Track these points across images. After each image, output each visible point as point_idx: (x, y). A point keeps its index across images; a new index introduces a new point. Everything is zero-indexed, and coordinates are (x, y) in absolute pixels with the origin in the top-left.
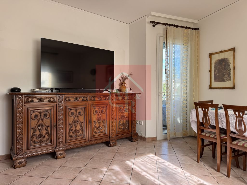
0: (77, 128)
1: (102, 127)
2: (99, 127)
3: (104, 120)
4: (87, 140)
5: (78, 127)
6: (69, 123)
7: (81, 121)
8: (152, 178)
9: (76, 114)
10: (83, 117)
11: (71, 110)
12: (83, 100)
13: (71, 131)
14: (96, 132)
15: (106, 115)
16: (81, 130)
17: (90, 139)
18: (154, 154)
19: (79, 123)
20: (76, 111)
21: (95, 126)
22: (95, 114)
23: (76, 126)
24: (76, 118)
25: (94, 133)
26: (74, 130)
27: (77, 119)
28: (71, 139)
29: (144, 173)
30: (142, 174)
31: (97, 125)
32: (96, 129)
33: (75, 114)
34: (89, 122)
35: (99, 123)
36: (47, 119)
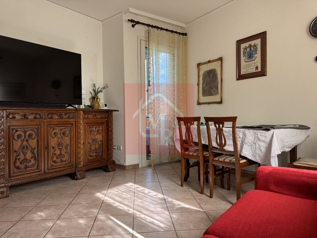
0: (26, 156)
1: (65, 154)
2: (60, 154)
3: (68, 145)
4: (43, 172)
5: (29, 155)
6: (14, 150)
7: (33, 147)
8: (126, 208)
9: (25, 137)
10: (35, 141)
11: (17, 131)
12: (35, 118)
13: (17, 161)
14: (56, 161)
15: (69, 138)
16: (33, 159)
17: (47, 171)
18: (133, 183)
19: (29, 150)
20: (25, 132)
21: (54, 153)
22: (54, 138)
23: (25, 154)
25: (53, 163)
26: (22, 159)
27: (27, 144)
28: (17, 171)
29: (117, 204)
30: (115, 205)
31: (58, 152)
32: (55, 157)
33: (23, 137)
34: (45, 148)
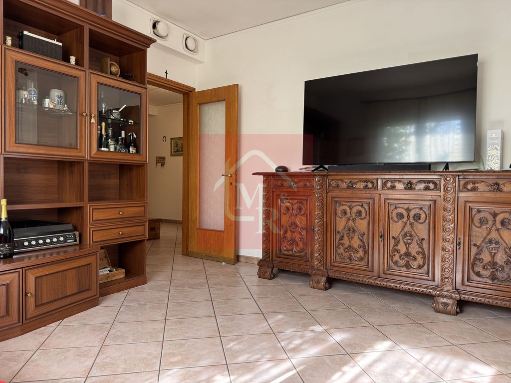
0: (352, 243)
1: (417, 256)
3: (423, 239)
4: (376, 273)
5: (356, 243)
6: (337, 230)
10: (365, 223)
13: (341, 246)
16: (362, 249)
17: (382, 275)
19: (357, 234)
21: (396, 248)
22: (396, 222)
23: (350, 238)
24: (351, 223)
25: (392, 264)
26: (346, 245)
27: (353, 225)
28: (340, 261)
31: (402, 248)
35: (406, 244)
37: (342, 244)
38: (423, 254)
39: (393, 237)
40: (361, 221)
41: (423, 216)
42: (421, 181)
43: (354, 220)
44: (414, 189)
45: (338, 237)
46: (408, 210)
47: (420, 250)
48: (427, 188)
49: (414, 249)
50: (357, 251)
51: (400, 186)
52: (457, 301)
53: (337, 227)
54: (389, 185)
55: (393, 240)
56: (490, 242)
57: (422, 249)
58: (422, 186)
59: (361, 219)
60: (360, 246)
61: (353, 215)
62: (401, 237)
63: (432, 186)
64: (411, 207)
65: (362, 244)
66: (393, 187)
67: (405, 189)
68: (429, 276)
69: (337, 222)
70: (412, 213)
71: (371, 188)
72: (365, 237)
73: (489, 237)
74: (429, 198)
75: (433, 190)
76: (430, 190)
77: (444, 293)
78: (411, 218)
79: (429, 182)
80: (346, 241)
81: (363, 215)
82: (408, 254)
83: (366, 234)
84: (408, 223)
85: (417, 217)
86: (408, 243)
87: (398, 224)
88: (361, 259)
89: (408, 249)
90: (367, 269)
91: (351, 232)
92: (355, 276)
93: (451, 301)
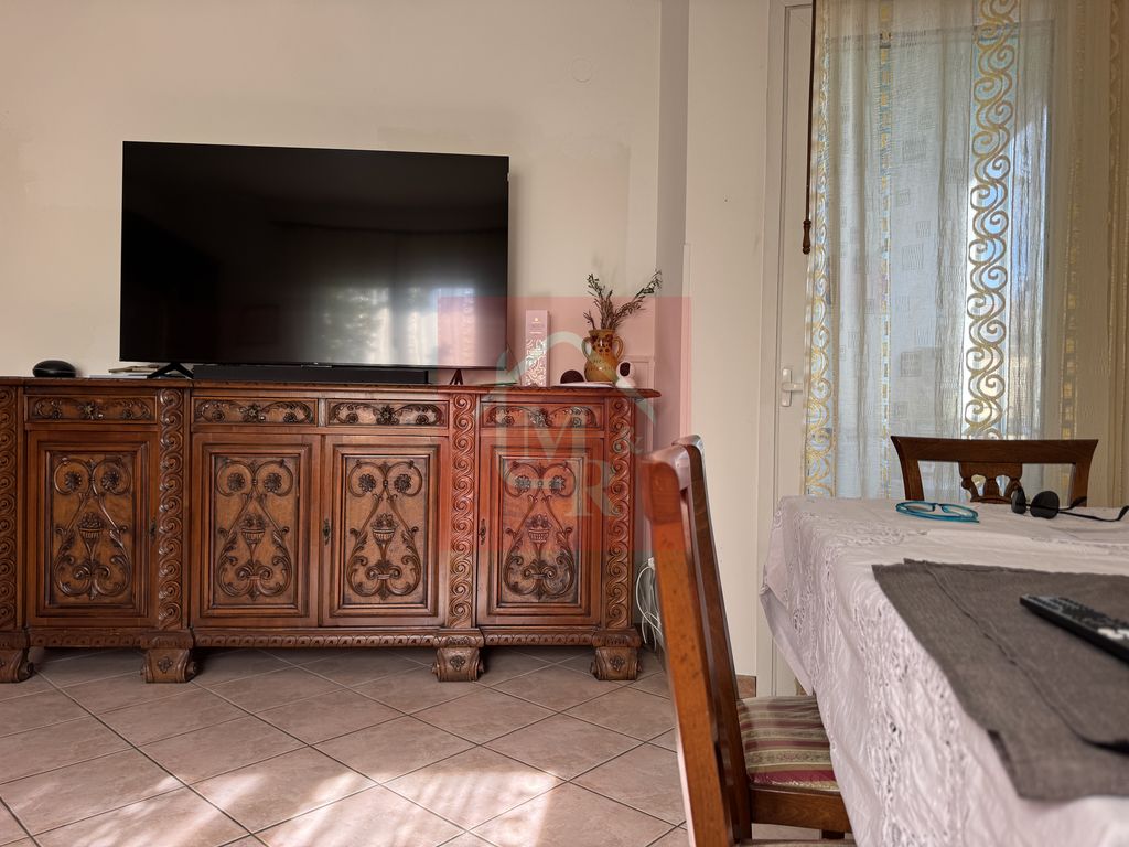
1: (402, 566)
3: (415, 530)
4: (313, 619)
5: (266, 552)
6: (218, 527)
12: (291, 419)
13: (228, 565)
15: (423, 503)
17: (328, 620)
22: (359, 496)
23: (252, 544)
24: (253, 507)
25: (351, 592)
26: (242, 562)
27: (261, 512)
28: (228, 602)
35: (379, 542)
36: (119, 494)
37: (232, 560)
38: (416, 560)
39: (353, 532)
40: (279, 500)
41: (415, 480)
42: (410, 406)
43: (261, 499)
44: (397, 423)
45: (221, 543)
46: (385, 469)
47: (409, 552)
48: (422, 421)
49: (396, 553)
50: (269, 573)
51: (367, 416)
52: (480, 649)
53: (219, 519)
54: (344, 413)
55: (353, 538)
56: (534, 523)
57: (414, 550)
58: (412, 416)
59: (279, 495)
60: (276, 560)
61: (261, 488)
62: (369, 529)
63: (431, 416)
64: (392, 461)
65: (281, 555)
66: (353, 419)
67: (379, 422)
68: (426, 607)
69: (218, 506)
70: (393, 475)
71: (302, 421)
72: (289, 536)
73: (533, 514)
74: (427, 441)
75: (434, 424)
76: (429, 424)
77: (455, 637)
78: (391, 487)
79: (426, 408)
80: (241, 552)
81: (285, 486)
82: (384, 565)
83: (292, 529)
84: (385, 496)
85: (402, 483)
86: (383, 541)
87: (364, 500)
88: (279, 590)
89: (384, 554)
90: (292, 611)
91: (254, 528)
92: (263, 634)
93: (469, 650)
